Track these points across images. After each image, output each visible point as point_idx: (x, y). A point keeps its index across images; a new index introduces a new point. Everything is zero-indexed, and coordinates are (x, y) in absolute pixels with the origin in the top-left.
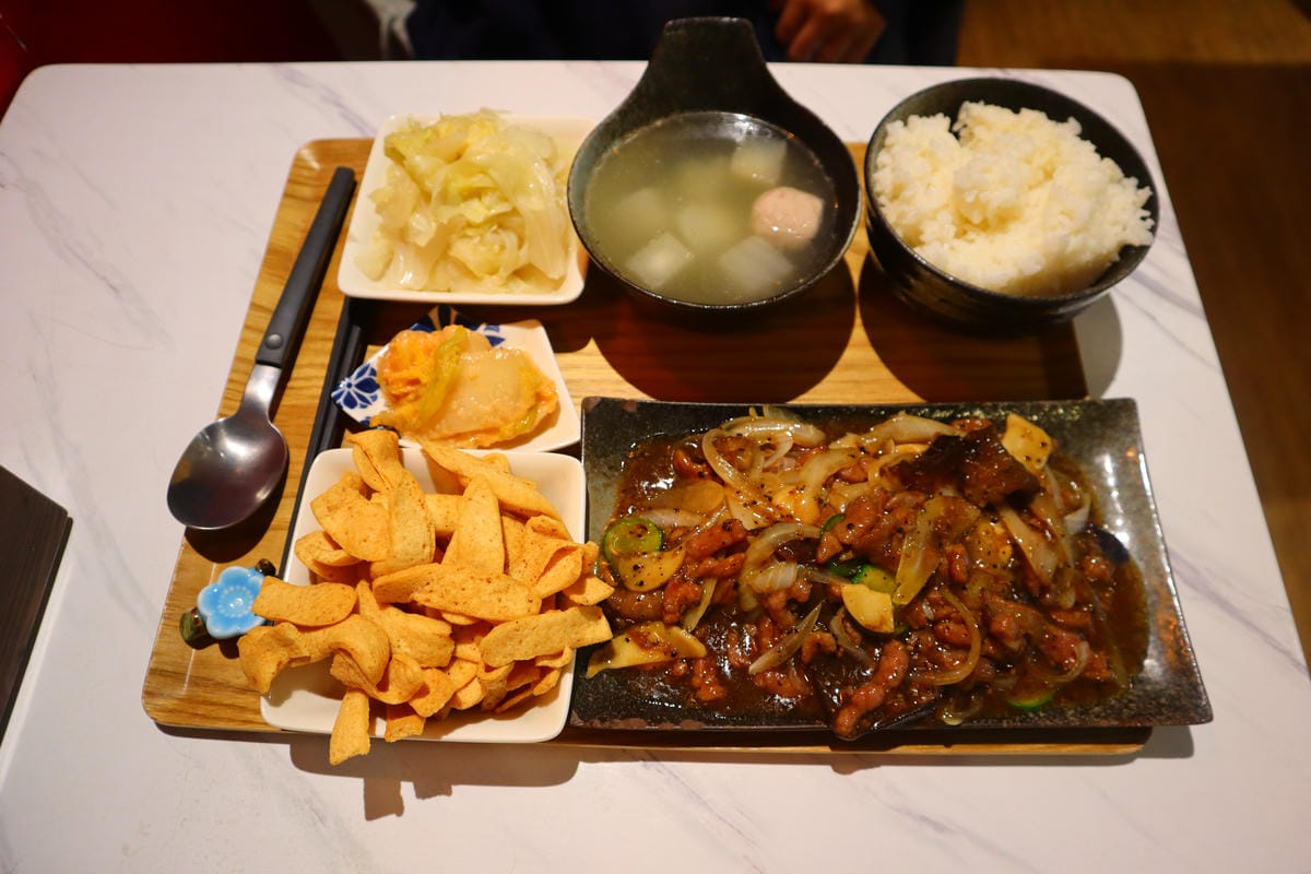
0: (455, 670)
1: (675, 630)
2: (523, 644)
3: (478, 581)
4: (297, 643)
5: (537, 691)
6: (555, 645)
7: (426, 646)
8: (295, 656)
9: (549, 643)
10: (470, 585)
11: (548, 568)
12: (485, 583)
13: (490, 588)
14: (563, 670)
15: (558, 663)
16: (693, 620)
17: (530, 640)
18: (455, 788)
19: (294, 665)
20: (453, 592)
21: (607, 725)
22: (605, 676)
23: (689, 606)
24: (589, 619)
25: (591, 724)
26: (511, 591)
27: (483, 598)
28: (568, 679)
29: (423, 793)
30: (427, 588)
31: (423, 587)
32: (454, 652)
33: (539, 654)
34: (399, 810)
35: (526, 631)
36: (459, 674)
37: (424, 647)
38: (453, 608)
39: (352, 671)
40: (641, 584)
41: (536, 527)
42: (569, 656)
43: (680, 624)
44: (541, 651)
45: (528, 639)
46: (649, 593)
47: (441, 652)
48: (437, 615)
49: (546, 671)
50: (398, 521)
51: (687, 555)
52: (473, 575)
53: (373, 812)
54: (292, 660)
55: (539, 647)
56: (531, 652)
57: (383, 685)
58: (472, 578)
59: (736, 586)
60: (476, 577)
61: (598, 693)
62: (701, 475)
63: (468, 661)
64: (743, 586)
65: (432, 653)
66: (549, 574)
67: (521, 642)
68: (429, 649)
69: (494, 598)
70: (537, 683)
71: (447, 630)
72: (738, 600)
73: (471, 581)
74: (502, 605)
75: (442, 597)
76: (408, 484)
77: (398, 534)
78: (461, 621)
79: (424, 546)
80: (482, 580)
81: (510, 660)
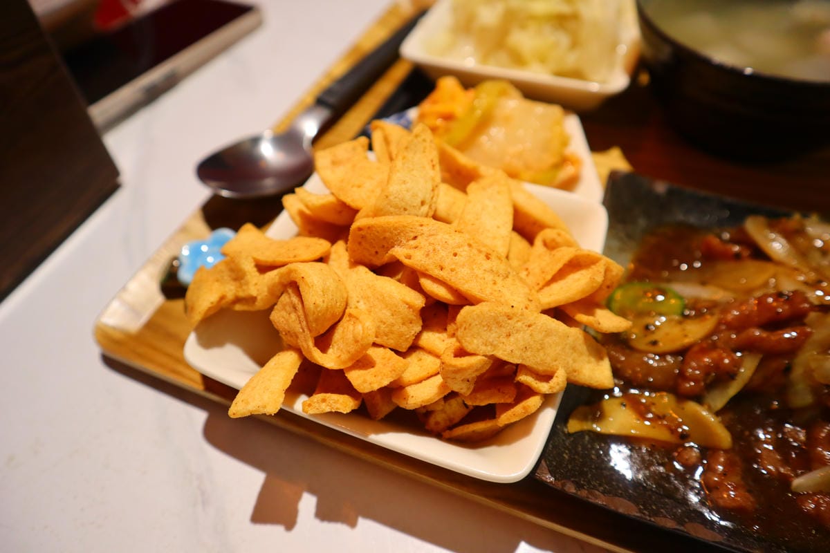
0: (414, 358)
1: (692, 406)
2: (512, 339)
3: (476, 252)
4: (248, 277)
5: (505, 418)
6: (548, 360)
7: (388, 314)
8: (241, 294)
9: (541, 354)
10: (464, 252)
11: (554, 279)
12: (483, 256)
13: (487, 265)
14: (547, 399)
15: (544, 387)
16: (720, 399)
17: (521, 338)
18: (363, 523)
19: (238, 307)
20: (443, 253)
21: (583, 494)
22: (587, 438)
23: (721, 377)
24: (591, 354)
25: (564, 485)
26: (509, 280)
27: (477, 271)
28: (547, 418)
29: (324, 514)
30: (412, 243)
31: (408, 241)
32: (418, 336)
33: (527, 363)
34: (290, 524)
35: (519, 324)
36: (416, 366)
37: (386, 314)
38: (436, 272)
39: (293, 316)
40: (655, 343)
41: (548, 241)
42: (557, 384)
43: (699, 399)
44: (530, 360)
45: (519, 336)
46: (663, 355)
47: (404, 329)
48: (413, 279)
49: (525, 392)
50: (403, 164)
51: (719, 323)
52: (471, 242)
53: (262, 514)
54: (238, 300)
55: (529, 353)
56: (517, 353)
57: (323, 342)
58: (470, 245)
59: (788, 370)
60: (474, 245)
61: (577, 453)
62: (737, 257)
63: (430, 352)
64: (798, 372)
65: (393, 325)
66: (556, 287)
67: (509, 335)
68: (391, 320)
69: (489, 277)
70: (508, 407)
71: (419, 301)
72: (783, 390)
73: (466, 248)
74: (495, 287)
75: (428, 255)
76: (424, 140)
77: (398, 175)
78: (441, 293)
79: (423, 203)
80: (480, 251)
81: (489, 350)
